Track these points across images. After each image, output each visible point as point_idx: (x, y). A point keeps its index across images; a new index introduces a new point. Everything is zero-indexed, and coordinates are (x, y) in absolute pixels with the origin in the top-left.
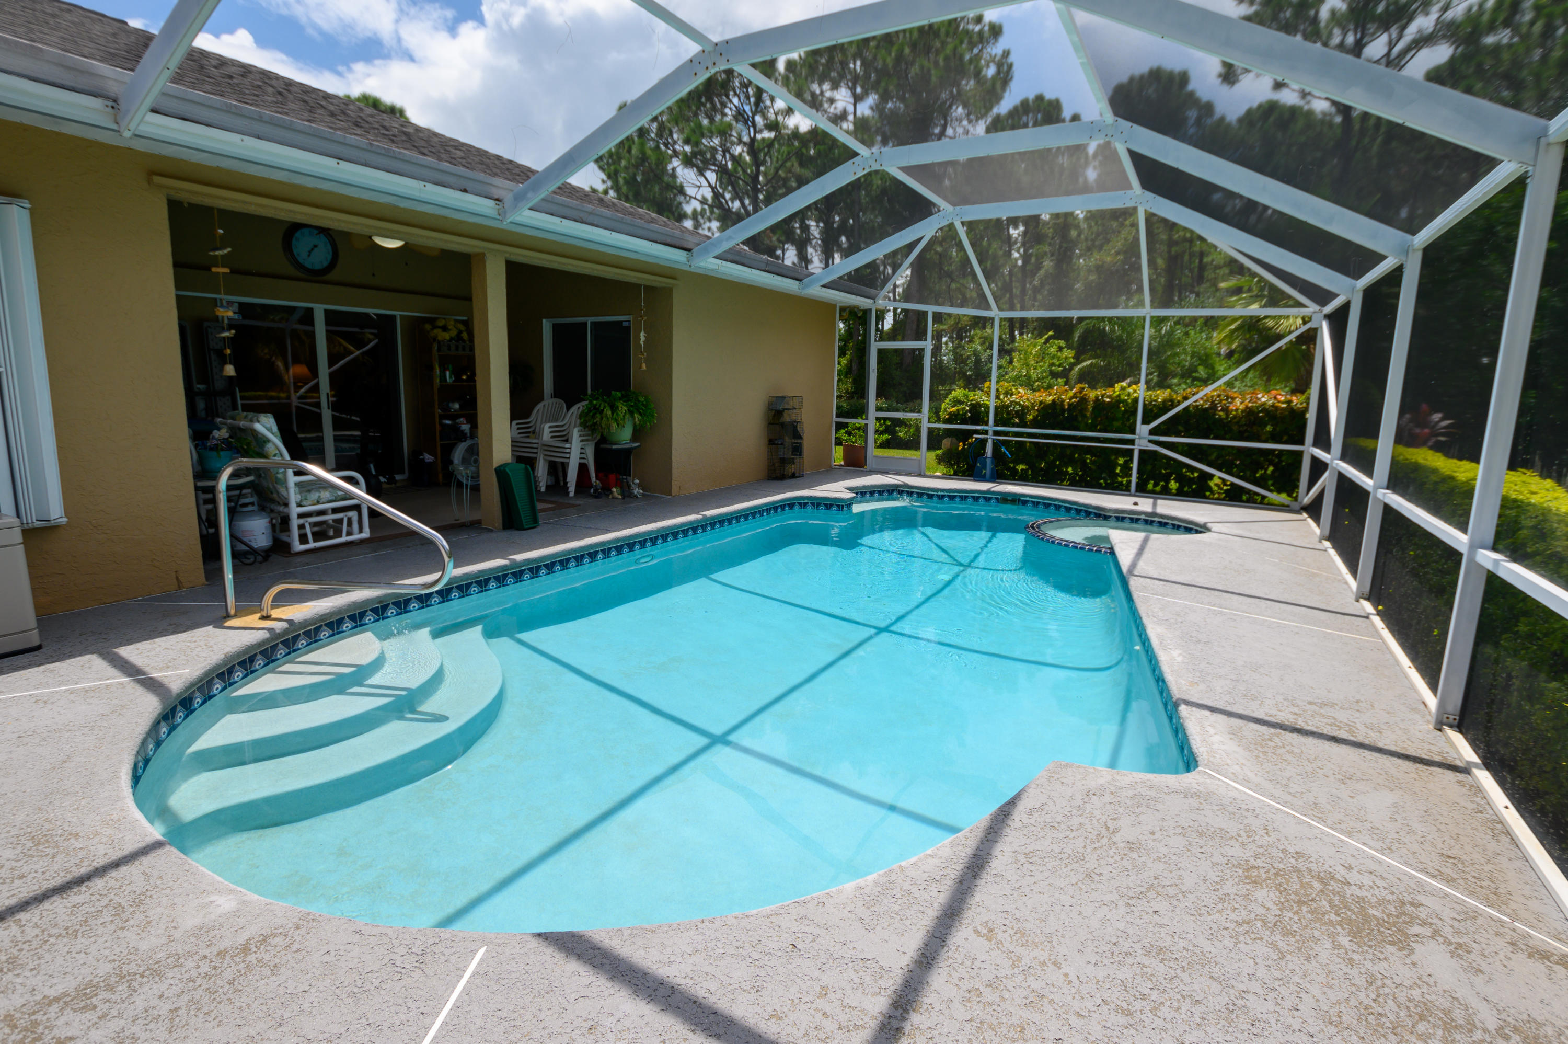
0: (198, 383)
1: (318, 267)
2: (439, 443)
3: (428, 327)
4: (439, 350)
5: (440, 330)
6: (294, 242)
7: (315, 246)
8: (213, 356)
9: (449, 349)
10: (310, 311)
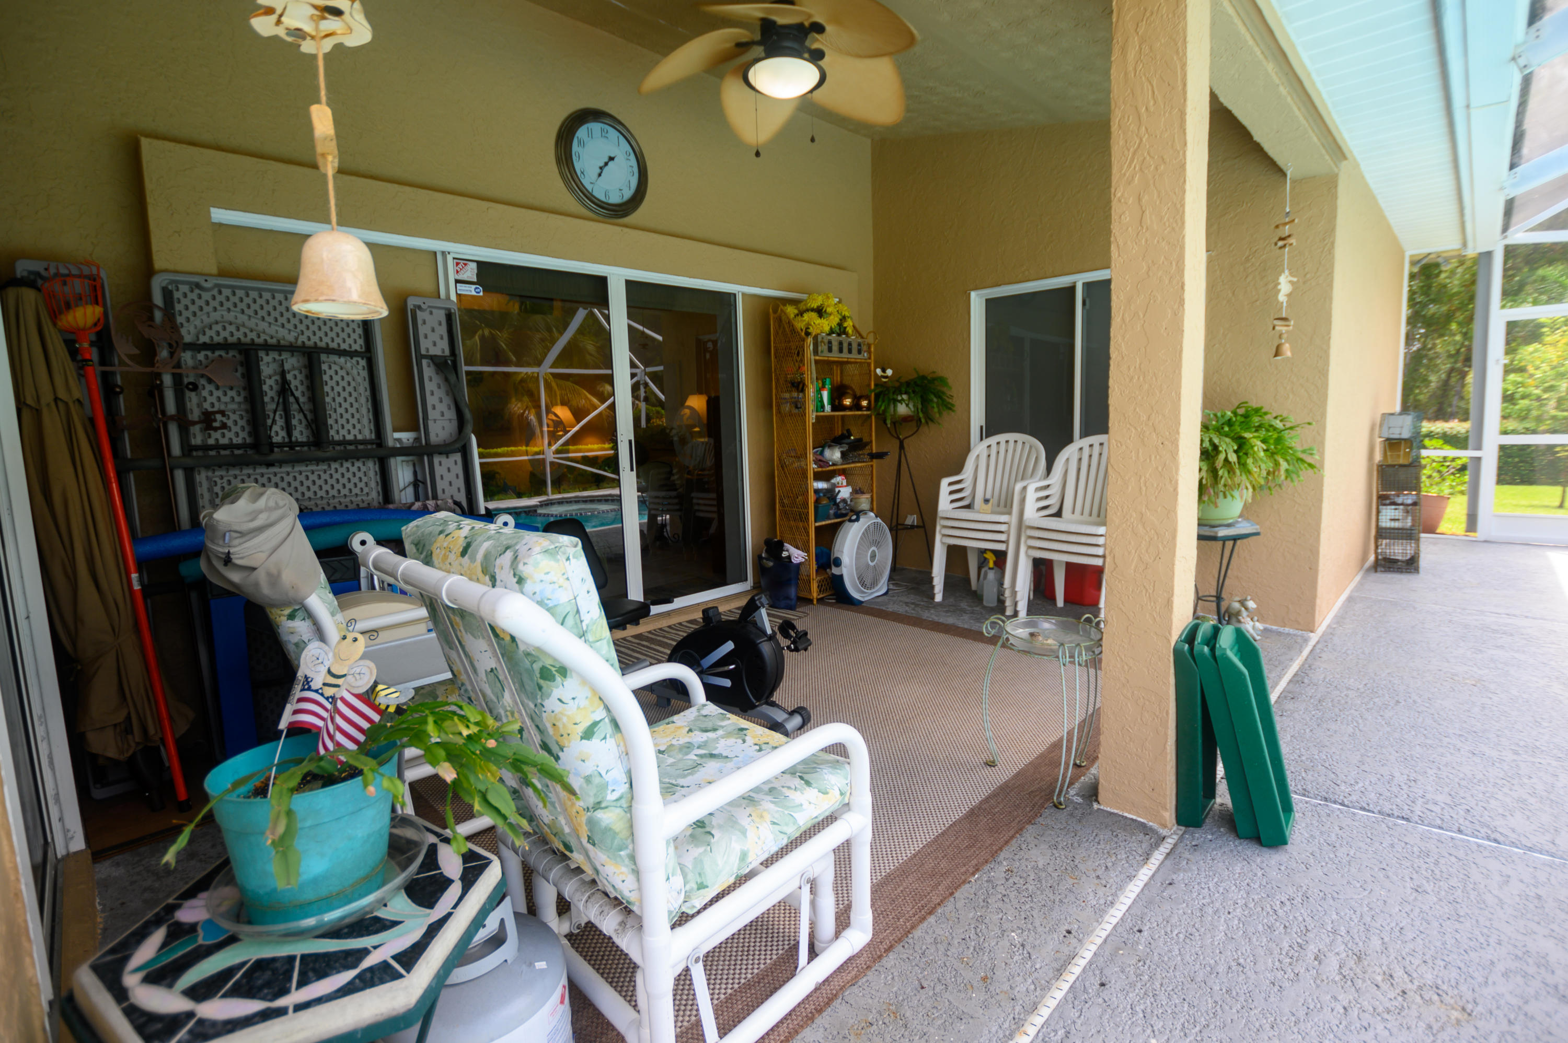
0: (396, 430)
1: (615, 199)
2: (813, 525)
3: (791, 311)
4: (816, 352)
5: (814, 315)
6: (575, 147)
7: (611, 159)
8: (428, 371)
9: (830, 350)
10: (601, 283)
